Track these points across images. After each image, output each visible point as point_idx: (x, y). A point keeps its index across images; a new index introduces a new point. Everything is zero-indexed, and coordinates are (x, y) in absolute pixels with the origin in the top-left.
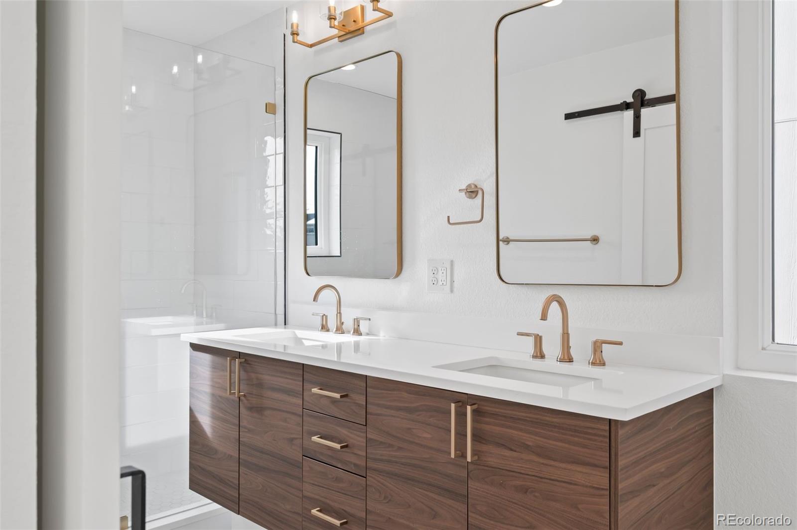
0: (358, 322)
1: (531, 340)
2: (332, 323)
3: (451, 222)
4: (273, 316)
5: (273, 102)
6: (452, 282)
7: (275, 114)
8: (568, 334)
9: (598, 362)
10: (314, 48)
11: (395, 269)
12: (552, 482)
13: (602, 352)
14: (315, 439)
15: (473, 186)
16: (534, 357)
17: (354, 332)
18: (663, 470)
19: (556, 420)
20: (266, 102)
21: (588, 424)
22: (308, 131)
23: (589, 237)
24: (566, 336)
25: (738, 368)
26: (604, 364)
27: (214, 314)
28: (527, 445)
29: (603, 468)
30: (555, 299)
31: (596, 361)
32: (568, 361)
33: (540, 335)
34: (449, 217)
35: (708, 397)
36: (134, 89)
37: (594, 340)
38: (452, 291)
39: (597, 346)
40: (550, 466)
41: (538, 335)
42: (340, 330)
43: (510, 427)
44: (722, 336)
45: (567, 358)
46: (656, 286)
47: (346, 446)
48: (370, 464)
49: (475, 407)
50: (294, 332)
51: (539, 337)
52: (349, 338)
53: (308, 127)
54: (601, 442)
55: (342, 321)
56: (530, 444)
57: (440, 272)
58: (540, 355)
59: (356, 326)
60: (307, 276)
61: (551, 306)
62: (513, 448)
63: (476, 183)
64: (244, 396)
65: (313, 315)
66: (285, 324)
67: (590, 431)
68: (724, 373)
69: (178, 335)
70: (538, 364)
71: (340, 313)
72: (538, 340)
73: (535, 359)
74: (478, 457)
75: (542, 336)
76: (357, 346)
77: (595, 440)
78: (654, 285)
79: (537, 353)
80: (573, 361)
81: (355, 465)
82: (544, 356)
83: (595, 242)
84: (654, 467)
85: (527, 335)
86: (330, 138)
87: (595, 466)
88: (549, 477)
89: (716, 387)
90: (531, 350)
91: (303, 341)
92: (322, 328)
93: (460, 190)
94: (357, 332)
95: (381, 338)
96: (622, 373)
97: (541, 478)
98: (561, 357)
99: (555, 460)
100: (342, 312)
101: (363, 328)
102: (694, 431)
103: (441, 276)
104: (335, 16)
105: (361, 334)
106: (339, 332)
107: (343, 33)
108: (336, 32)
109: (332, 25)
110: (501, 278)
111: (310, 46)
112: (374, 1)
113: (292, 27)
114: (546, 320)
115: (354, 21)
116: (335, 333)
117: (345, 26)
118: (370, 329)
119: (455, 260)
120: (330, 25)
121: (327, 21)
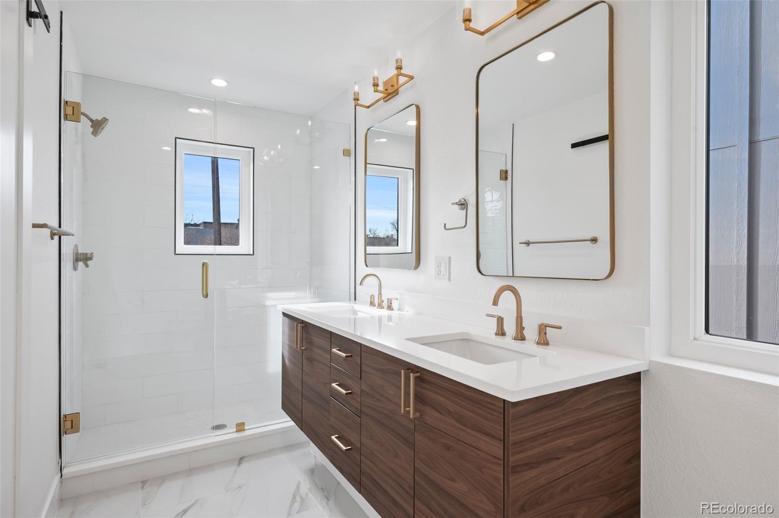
0: (391, 300)
1: (495, 320)
2: (376, 302)
3: (447, 228)
4: (349, 294)
5: (349, 149)
6: (450, 273)
7: (350, 156)
8: (521, 317)
9: (543, 341)
10: (370, 108)
11: (414, 263)
12: (464, 444)
13: (545, 334)
14: (334, 385)
15: (463, 200)
16: (497, 334)
17: (388, 308)
18: (571, 444)
19: (468, 393)
20: (344, 148)
21: (489, 400)
22: (368, 165)
23: (589, 238)
24: (519, 319)
25: (671, 355)
26: (547, 344)
27: (317, 292)
28: (449, 410)
29: (499, 440)
30: (508, 289)
31: (541, 341)
33: (502, 316)
34: (445, 224)
35: (635, 379)
36: (279, 147)
37: (540, 323)
38: (449, 280)
39: (542, 329)
40: (464, 431)
41: (500, 317)
42: (380, 306)
43: (439, 395)
44: (648, 325)
45: (520, 337)
46: (592, 280)
47: (351, 393)
48: (364, 409)
49: (418, 374)
50: (353, 307)
51: (500, 319)
52: (385, 312)
53: (368, 162)
54: (498, 417)
55: (383, 299)
56: (451, 410)
57: (442, 266)
58: (501, 333)
59: (389, 304)
60: (366, 267)
61: (501, 297)
62: (441, 411)
63: (465, 198)
64: (305, 349)
65: (366, 294)
66: (355, 300)
67: (490, 406)
68: (651, 359)
69: (276, 306)
70: (499, 340)
71: (379, 294)
72: (500, 321)
73: (497, 336)
74: (421, 415)
76: (390, 319)
77: (493, 415)
79: (499, 332)
80: (525, 340)
81: (356, 408)
82: (505, 334)
83: (594, 242)
84: (560, 441)
85: (493, 316)
86: (407, 172)
87: (494, 437)
88: (463, 440)
89: (644, 371)
90: (494, 329)
91: (358, 312)
92: (371, 304)
93: (452, 204)
94: (390, 308)
95: (406, 313)
96: (555, 353)
97: (458, 440)
98: (515, 336)
99: (467, 427)
100: (382, 293)
101: (395, 305)
102: (614, 409)
103: (443, 269)
104: (378, 84)
105: (393, 310)
106: (379, 307)
107: (386, 95)
108: (381, 95)
109: (377, 90)
110: (480, 271)
111: (368, 107)
112: (398, 68)
113: (354, 95)
114: (497, 305)
115: (392, 86)
116: (377, 308)
117: (386, 90)
118: (399, 306)
119: (451, 256)
120: (376, 90)
121: (373, 88)
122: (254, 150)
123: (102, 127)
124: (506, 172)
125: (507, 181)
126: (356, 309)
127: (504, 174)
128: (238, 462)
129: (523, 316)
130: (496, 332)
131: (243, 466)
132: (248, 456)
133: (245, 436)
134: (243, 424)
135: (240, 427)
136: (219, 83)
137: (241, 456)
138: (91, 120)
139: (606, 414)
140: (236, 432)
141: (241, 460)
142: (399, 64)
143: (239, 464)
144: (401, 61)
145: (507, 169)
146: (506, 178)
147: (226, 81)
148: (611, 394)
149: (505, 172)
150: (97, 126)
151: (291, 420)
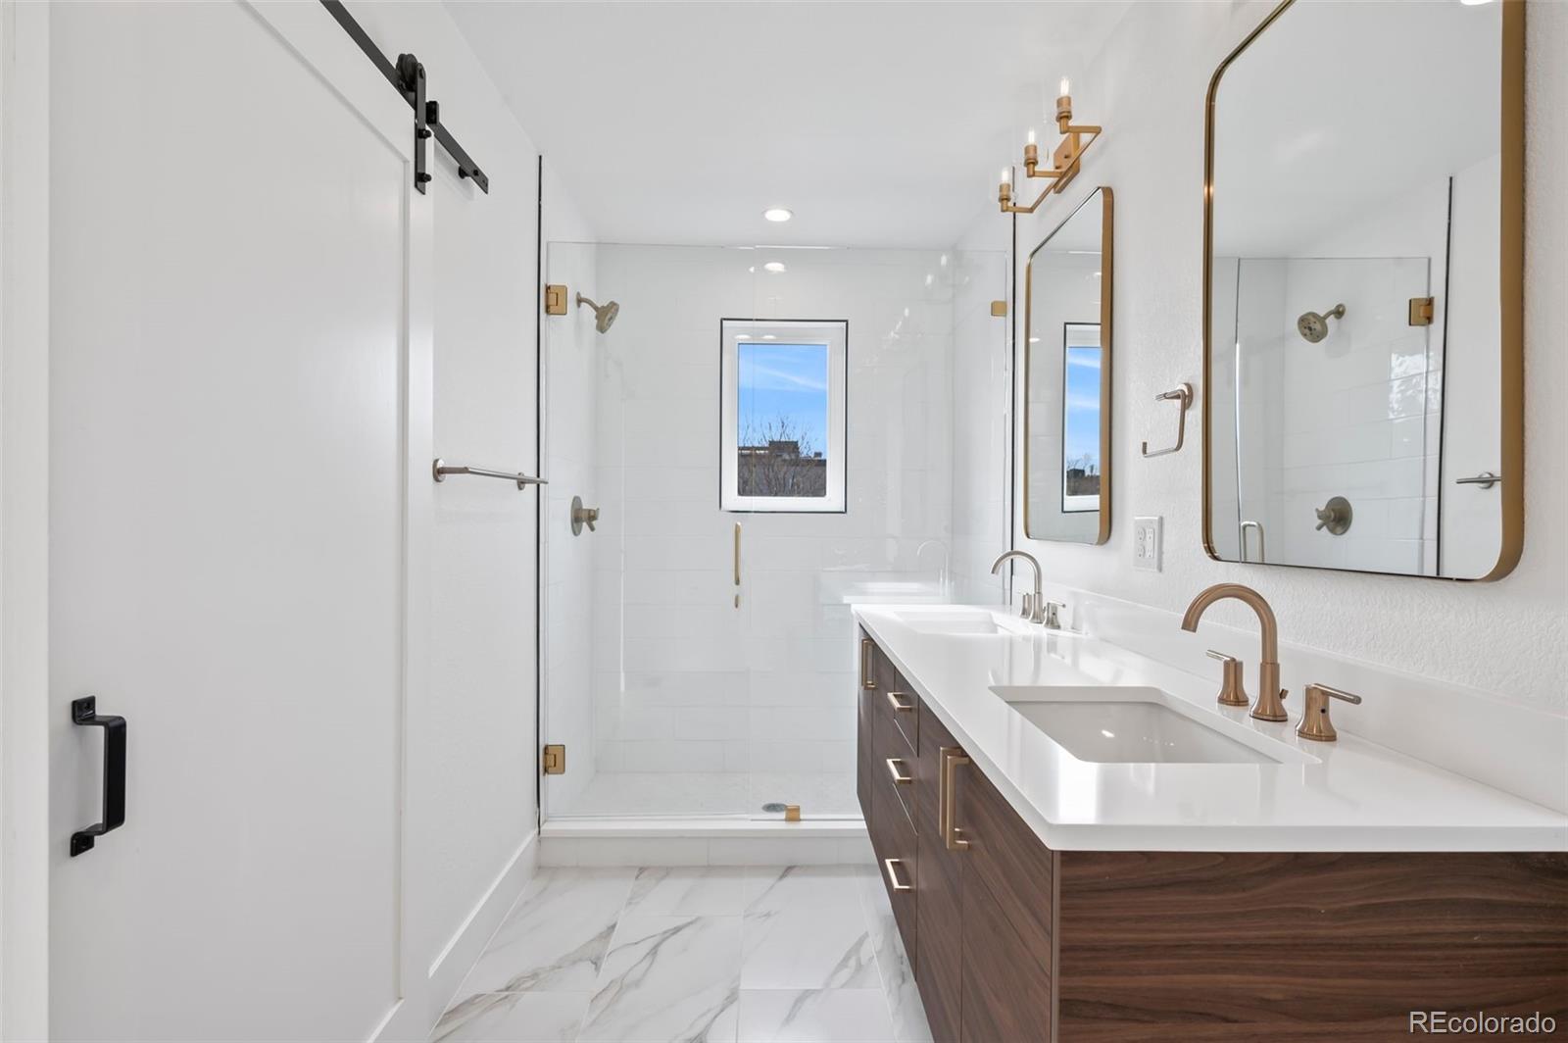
0: (1058, 608)
1: (1220, 666)
3: (1146, 451)
5: (1003, 300)
6: (1160, 553)
7: (1005, 316)
8: (1275, 664)
9: (1315, 731)
10: (1036, 211)
11: (1098, 531)
13: (1323, 711)
14: (889, 762)
16: (1222, 700)
17: (1047, 623)
20: (992, 300)
24: (1270, 668)
26: (1331, 738)
30: (1232, 593)
31: (1311, 728)
32: (1271, 718)
33: (1238, 659)
34: (1145, 444)
37: (1310, 683)
38: (1160, 569)
39: (1318, 700)
41: (1234, 660)
42: (1037, 618)
45: (1275, 713)
46: (1458, 580)
47: (909, 781)
49: (965, 760)
50: (990, 616)
51: (1232, 665)
52: (1042, 631)
55: (1044, 605)
57: (1148, 536)
58: (1233, 697)
59: (1050, 615)
60: (1025, 536)
63: (1190, 382)
64: (874, 689)
70: (1229, 716)
71: (1039, 593)
72: (1232, 669)
73: (1224, 706)
74: (969, 847)
75: (1241, 663)
78: (1455, 576)
79: (1229, 695)
80: (1285, 722)
81: (914, 812)
82: (1247, 701)
85: (1218, 656)
90: (1217, 687)
91: (999, 628)
92: (1023, 613)
93: (1157, 397)
94: (1053, 623)
98: (1262, 709)
100: (1043, 591)
101: (1064, 617)
103: (1148, 543)
104: (1035, 159)
105: (1059, 627)
106: (1036, 621)
107: (1057, 179)
108: (1052, 180)
109: (1034, 172)
110: (1210, 550)
111: (1031, 210)
112: (1061, 118)
113: (1001, 190)
114: (1194, 631)
115: (1066, 157)
116: (1032, 621)
117: (1057, 168)
118: (1074, 623)
119: (1164, 516)
120: (1031, 173)
121: (1026, 169)
122: (847, 324)
123: (609, 316)
124: (1430, 302)
125: (1431, 326)
126: (996, 621)
127: (1422, 310)
128: (781, 873)
129: (1279, 661)
130: (1223, 693)
131: (789, 881)
132: (801, 867)
133: (799, 830)
134: (797, 809)
135: (793, 815)
136: (778, 215)
137: (789, 865)
138: (596, 308)
139: (1416, 947)
140: (786, 820)
141: (789, 870)
142: (1065, 108)
143: (782, 877)
144: (1069, 104)
145: (1432, 295)
146: (1429, 319)
147: (788, 210)
148: (1449, 896)
149: (1424, 302)
150: (605, 316)
151: (863, 817)
